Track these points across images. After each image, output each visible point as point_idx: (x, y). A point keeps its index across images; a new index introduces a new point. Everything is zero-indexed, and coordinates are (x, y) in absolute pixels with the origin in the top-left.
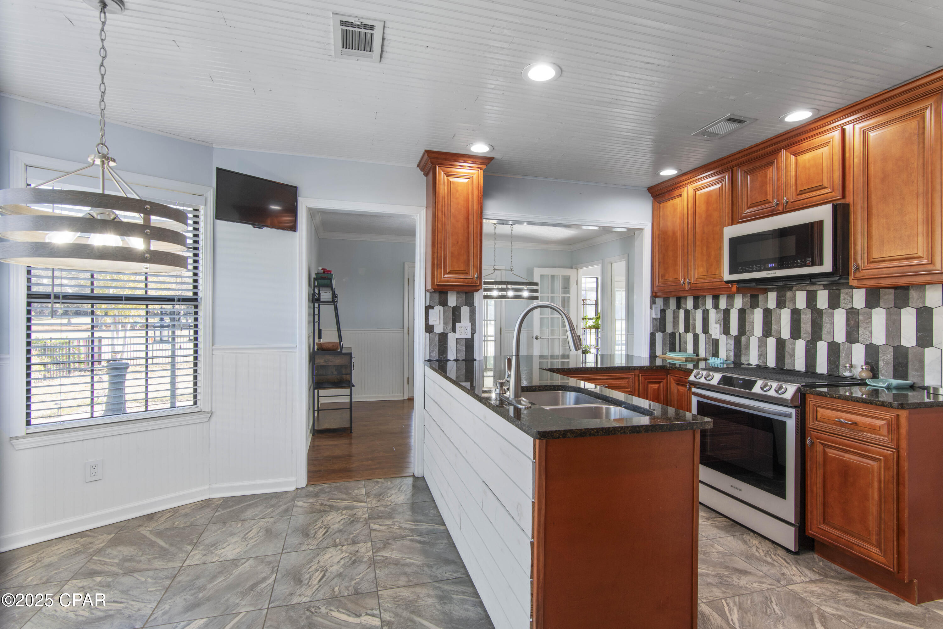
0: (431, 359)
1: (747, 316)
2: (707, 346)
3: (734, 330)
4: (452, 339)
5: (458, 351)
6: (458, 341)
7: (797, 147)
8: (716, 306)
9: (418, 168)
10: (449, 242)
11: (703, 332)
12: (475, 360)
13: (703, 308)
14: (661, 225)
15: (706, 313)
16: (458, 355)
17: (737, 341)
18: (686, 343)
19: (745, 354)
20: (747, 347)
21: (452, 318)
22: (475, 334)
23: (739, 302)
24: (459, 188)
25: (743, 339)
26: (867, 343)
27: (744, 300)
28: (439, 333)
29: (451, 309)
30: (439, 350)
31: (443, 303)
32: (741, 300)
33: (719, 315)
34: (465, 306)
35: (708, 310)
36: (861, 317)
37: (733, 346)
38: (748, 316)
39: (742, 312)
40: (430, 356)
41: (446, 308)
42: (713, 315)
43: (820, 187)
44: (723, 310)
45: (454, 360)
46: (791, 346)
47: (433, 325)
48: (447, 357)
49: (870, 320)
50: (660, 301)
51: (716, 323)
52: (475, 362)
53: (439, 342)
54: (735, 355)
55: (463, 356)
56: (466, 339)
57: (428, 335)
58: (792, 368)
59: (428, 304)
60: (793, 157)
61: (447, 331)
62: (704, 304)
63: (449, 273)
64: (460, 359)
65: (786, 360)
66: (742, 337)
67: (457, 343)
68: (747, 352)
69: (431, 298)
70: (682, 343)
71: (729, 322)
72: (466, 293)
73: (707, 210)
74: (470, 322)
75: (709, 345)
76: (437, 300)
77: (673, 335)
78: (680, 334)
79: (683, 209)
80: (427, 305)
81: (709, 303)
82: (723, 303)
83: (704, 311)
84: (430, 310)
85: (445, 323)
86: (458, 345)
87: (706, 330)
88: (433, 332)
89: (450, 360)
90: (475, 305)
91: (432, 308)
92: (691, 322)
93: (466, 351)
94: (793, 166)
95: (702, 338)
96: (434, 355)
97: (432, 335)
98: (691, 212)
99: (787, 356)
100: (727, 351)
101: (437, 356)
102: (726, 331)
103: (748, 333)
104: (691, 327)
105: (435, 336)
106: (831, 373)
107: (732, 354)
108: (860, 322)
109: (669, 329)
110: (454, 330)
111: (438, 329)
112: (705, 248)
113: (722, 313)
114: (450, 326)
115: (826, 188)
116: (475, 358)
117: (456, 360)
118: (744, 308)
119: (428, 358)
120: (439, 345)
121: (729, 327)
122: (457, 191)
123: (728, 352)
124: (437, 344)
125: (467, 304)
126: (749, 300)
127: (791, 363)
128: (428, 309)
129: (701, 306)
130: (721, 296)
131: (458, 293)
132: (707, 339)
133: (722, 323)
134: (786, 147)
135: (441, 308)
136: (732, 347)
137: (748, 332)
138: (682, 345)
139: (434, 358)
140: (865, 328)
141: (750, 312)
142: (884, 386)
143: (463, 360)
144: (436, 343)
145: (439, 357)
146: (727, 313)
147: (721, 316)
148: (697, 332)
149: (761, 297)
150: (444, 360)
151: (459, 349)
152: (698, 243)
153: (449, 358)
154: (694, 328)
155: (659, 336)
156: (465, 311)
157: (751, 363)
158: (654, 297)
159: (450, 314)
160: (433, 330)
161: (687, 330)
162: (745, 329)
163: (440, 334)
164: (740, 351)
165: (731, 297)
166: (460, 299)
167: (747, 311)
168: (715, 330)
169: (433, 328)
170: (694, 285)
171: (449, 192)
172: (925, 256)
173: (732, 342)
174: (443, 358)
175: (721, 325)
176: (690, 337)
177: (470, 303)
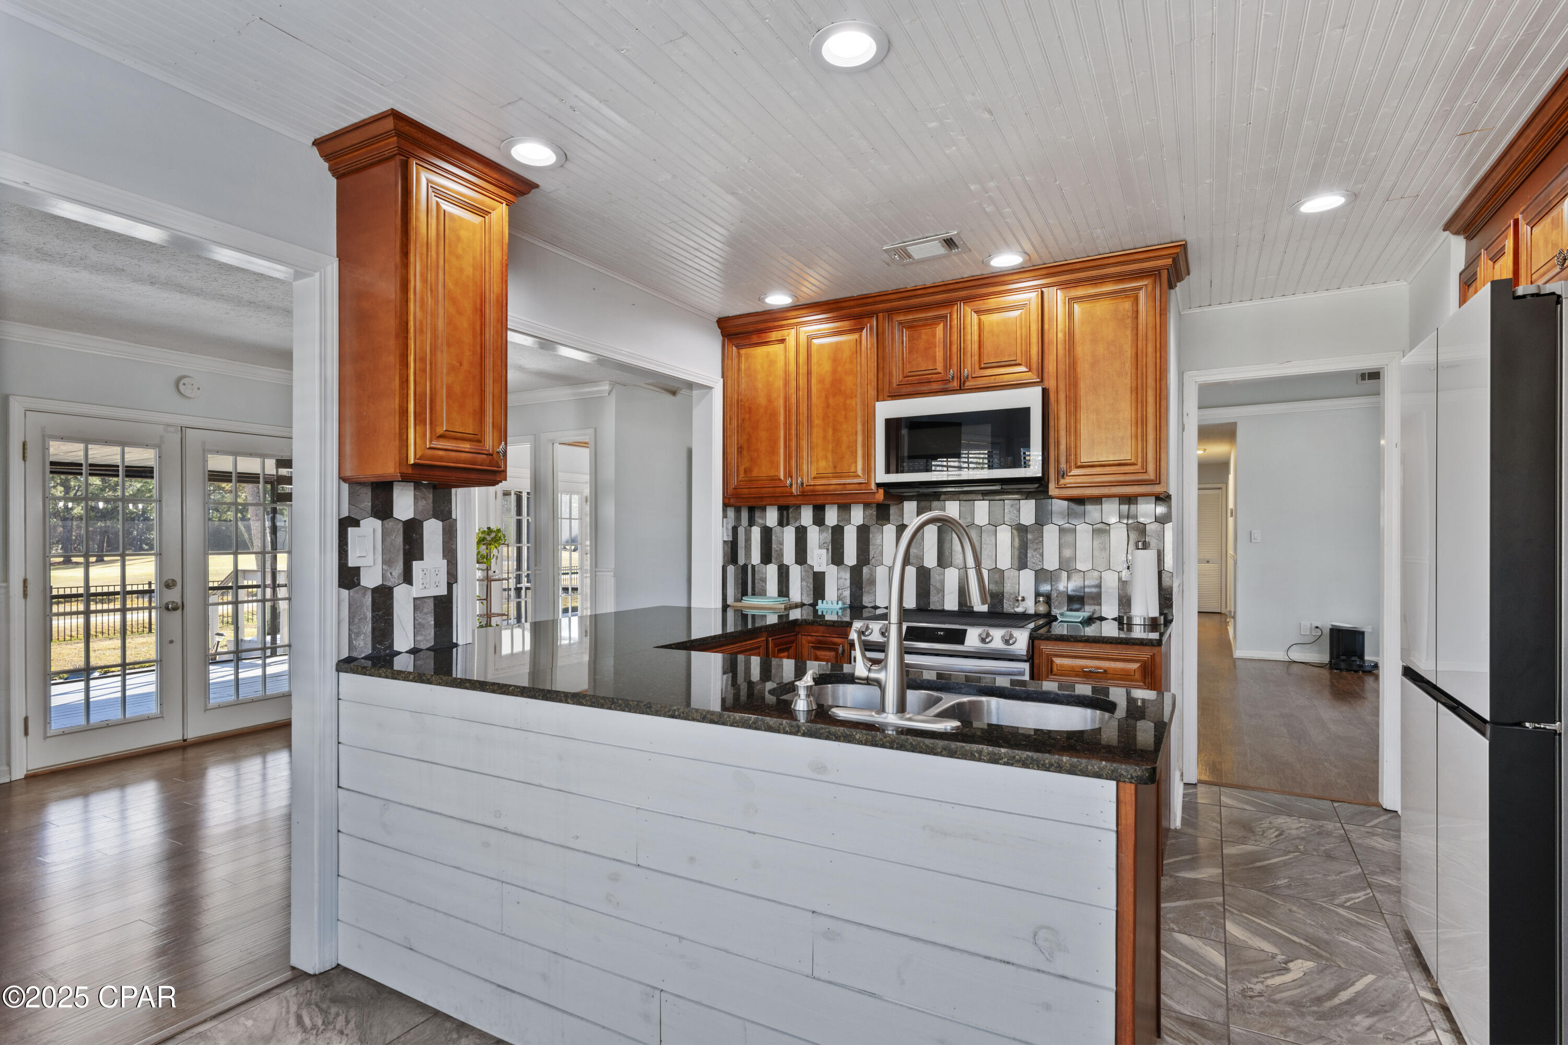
0: (355, 655)
1: (871, 536)
2: (804, 584)
3: (850, 557)
4: (403, 598)
5: (418, 628)
6: (418, 603)
7: (981, 302)
8: (819, 520)
9: (315, 149)
10: (444, 359)
11: (797, 562)
12: (456, 645)
13: (797, 524)
14: (743, 386)
15: (801, 534)
16: (418, 638)
17: (856, 572)
18: (764, 580)
19: (869, 593)
20: (873, 582)
21: (404, 550)
22: (455, 585)
23: (858, 515)
24: (463, 234)
25: (865, 570)
26: (1037, 569)
27: (867, 513)
28: (372, 586)
29: (401, 525)
30: (373, 629)
31: (383, 511)
32: (862, 512)
33: (825, 535)
34: (433, 520)
35: (805, 529)
36: (1030, 536)
37: (848, 581)
38: (873, 537)
39: (863, 533)
40: (351, 647)
41: (389, 524)
42: (814, 535)
43: (1013, 363)
44: (833, 528)
45: (409, 652)
46: (938, 577)
47: (357, 569)
48: (391, 645)
49: (1040, 539)
50: (731, 513)
51: (820, 547)
52: (455, 650)
53: (373, 611)
54: (852, 595)
55: (428, 639)
56: (435, 598)
57: (345, 593)
58: (940, 608)
59: (345, 513)
60: (975, 316)
61: (393, 580)
62: (798, 517)
63: (441, 437)
64: (423, 646)
65: (931, 597)
66: (864, 568)
67: (416, 608)
68: (872, 589)
69: (353, 498)
70: (756, 581)
71: (842, 546)
72: (435, 487)
73: (834, 371)
74: (444, 557)
75: (807, 582)
76: (367, 504)
77: (745, 567)
78: (753, 567)
79: (786, 364)
80: (342, 516)
81: (806, 516)
82: (832, 516)
83: (797, 529)
84: (351, 530)
85: (387, 562)
86: (419, 614)
87: (801, 556)
88: (359, 584)
89: (399, 653)
90: (454, 517)
91: (356, 523)
92: (774, 546)
93: (436, 625)
94: (976, 328)
95: (795, 572)
96: (362, 644)
97: (356, 592)
98: (803, 370)
99: (933, 591)
100: (838, 589)
101: (370, 646)
102: (837, 558)
103: (873, 562)
104: (774, 554)
105: (364, 595)
106: (994, 610)
107: (847, 593)
108: (1029, 543)
109: (741, 561)
110: (408, 578)
111: (371, 579)
112: (830, 432)
113: (830, 531)
114: (399, 569)
115: (1020, 365)
116: (455, 641)
117: (414, 651)
118: (866, 524)
119: (345, 654)
120: (373, 617)
121: (843, 553)
122: (459, 239)
123: (840, 591)
124: (369, 615)
125: (436, 516)
126: (875, 513)
127: (938, 601)
128: (346, 523)
129: (791, 521)
130: (827, 508)
131: (417, 486)
132: (803, 573)
133: (830, 547)
134: (967, 300)
135: (377, 523)
136: (848, 583)
137: (873, 560)
138: (757, 585)
139: (362, 652)
140: (1035, 550)
141: (876, 530)
142: (1079, 620)
143: (428, 649)
144: (364, 614)
145: (374, 648)
146: (838, 532)
147: (828, 536)
148: (785, 562)
149: (893, 510)
150: (387, 655)
151: (420, 624)
152: (817, 421)
153: (397, 648)
154: (781, 555)
155: (731, 569)
156: (432, 530)
157: (877, 604)
158: (726, 505)
159: (399, 540)
160: (359, 580)
161: (766, 558)
162: (869, 555)
163: (375, 591)
164: (861, 588)
165: (844, 508)
166: (422, 503)
167: (872, 529)
168: (819, 558)
169: (359, 575)
170: (808, 487)
171: (442, 236)
172: (1140, 464)
173: (848, 576)
174: (385, 650)
175: (828, 550)
176: (771, 571)
177: (443, 512)
